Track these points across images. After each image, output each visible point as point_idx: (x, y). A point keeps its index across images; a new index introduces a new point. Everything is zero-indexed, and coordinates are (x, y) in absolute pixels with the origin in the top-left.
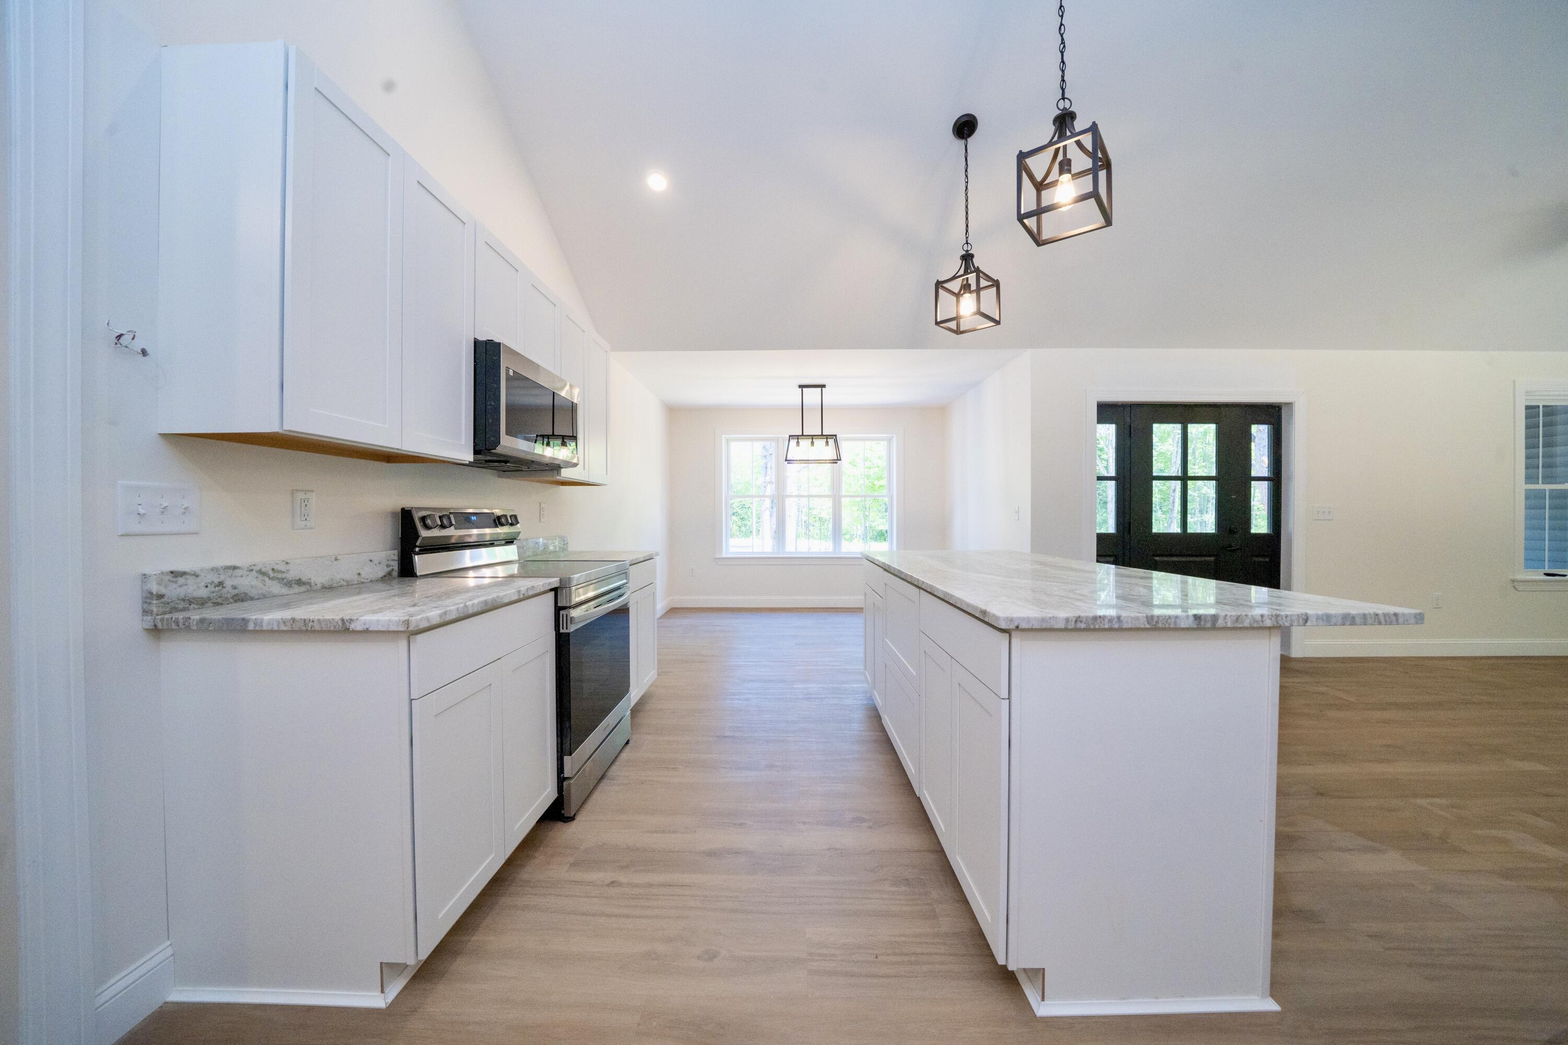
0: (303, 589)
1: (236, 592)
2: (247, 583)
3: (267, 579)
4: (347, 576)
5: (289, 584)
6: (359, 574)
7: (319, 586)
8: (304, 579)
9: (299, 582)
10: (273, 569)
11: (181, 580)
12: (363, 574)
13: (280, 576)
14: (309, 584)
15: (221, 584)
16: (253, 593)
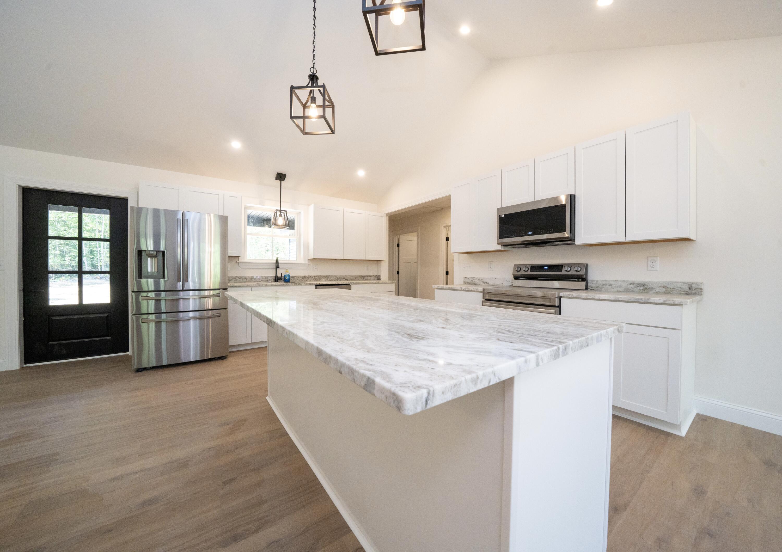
0: (487, 284)
1: (474, 282)
2: (476, 281)
3: (480, 281)
4: (499, 283)
5: (484, 283)
7: (491, 285)
8: (488, 282)
9: (486, 283)
10: (481, 279)
11: (467, 279)
12: (504, 284)
13: (482, 281)
14: (489, 284)
15: (472, 281)
16: (477, 283)
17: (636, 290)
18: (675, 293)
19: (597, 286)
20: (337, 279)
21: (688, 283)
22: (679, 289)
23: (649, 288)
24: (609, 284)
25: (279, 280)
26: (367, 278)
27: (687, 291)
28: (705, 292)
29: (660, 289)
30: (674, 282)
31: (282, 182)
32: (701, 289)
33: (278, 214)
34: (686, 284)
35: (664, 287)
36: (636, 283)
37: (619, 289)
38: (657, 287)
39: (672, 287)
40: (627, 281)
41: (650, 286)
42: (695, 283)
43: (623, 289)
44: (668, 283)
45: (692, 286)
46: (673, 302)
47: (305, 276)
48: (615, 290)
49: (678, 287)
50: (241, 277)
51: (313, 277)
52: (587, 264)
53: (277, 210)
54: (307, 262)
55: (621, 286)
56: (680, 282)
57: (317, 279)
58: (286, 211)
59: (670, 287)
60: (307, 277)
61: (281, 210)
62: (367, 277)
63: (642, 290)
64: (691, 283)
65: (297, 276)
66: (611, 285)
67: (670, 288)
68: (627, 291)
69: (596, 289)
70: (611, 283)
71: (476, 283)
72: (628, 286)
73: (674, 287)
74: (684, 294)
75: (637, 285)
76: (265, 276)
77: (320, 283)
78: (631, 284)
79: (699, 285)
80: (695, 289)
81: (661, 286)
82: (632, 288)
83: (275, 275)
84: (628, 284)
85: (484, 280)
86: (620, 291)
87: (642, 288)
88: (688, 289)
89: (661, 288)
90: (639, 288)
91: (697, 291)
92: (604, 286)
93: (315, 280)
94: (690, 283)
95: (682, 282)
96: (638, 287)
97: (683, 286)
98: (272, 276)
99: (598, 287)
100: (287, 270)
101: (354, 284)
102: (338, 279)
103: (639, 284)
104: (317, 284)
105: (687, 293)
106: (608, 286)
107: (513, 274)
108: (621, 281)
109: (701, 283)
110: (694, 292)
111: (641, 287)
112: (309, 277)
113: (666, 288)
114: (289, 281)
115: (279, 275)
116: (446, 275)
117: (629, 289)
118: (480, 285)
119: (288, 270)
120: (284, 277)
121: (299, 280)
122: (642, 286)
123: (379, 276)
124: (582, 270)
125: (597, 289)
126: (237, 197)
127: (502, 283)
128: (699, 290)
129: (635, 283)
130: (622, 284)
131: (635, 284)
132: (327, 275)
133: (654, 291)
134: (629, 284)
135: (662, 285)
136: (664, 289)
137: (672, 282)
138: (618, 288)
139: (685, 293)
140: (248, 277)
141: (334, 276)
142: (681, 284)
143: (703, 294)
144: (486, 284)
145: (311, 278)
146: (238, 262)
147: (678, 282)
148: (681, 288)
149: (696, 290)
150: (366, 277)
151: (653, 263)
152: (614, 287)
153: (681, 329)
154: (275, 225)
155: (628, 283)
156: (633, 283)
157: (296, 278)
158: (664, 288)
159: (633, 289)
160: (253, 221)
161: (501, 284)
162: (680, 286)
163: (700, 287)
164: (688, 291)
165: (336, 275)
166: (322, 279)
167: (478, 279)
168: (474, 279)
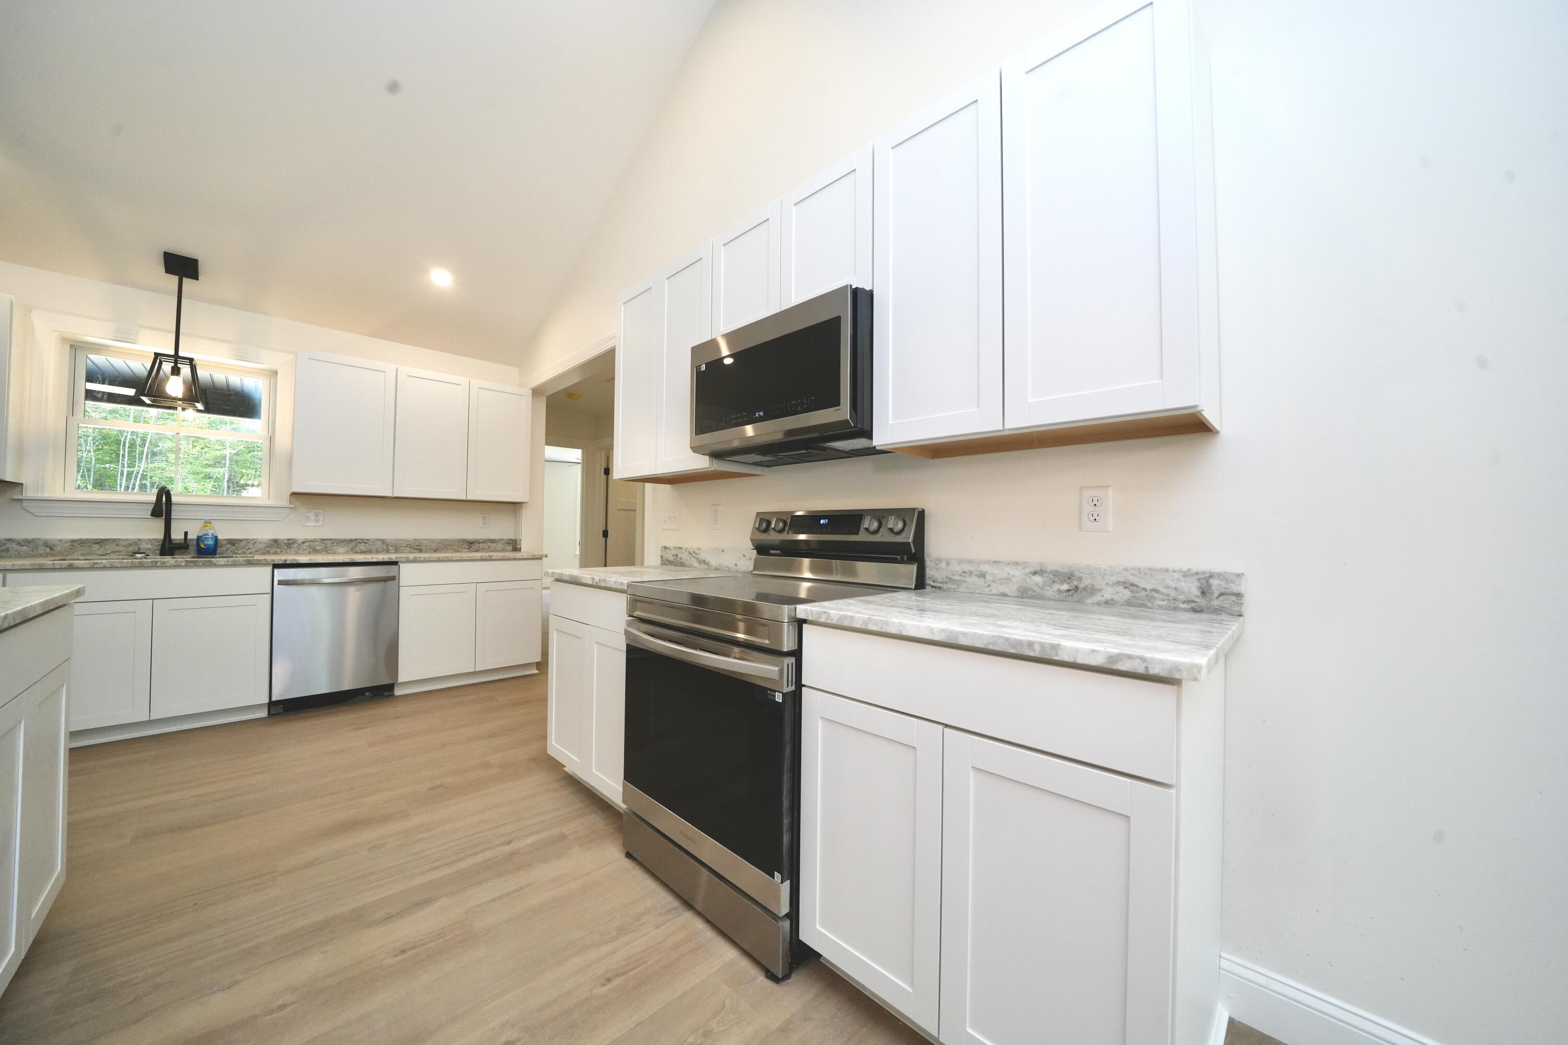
0: (706, 567)
1: (681, 561)
2: (685, 557)
3: (691, 557)
4: (729, 564)
5: (700, 562)
6: (736, 565)
8: (707, 561)
9: (704, 562)
10: (694, 552)
11: (666, 551)
12: (739, 566)
13: (696, 556)
14: (708, 564)
15: (677, 555)
16: (687, 563)
17: (1050, 592)
18: (1159, 606)
19: (947, 577)
21: (1197, 573)
22: (1173, 593)
23: (1085, 589)
24: (978, 573)
25: (175, 551)
26: (481, 545)
27: (1195, 599)
28: (1250, 605)
29: (1117, 593)
30: (1156, 570)
31: (184, 279)
32: (1239, 595)
33: (167, 367)
34: (1192, 575)
35: (1128, 585)
36: (1049, 569)
37: (1003, 589)
38: (1107, 584)
39: (1149, 587)
40: (1025, 565)
41: (1086, 582)
42: (1219, 575)
43: (1015, 588)
44: (1140, 573)
45: (1210, 586)
46: (1144, 665)
47: (276, 541)
48: (995, 591)
49: (1168, 587)
50: (31, 542)
51: (303, 543)
52: (923, 511)
53: (163, 356)
54: (285, 503)
55: (1009, 579)
56: (1174, 571)
58: (197, 361)
59: (1144, 586)
60: (286, 542)
61: (176, 358)
62: (483, 542)
63: (1064, 595)
64: (1207, 575)
66: (983, 575)
67: (1145, 590)
68: (1026, 596)
69: (945, 586)
70: (984, 568)
71: (684, 563)
72: (1028, 579)
73: (1157, 587)
74: (1186, 610)
75: (1052, 576)
76: (126, 540)
77: (285, 560)
78: (1035, 573)
79: (1233, 582)
80: (1221, 594)
81: (1118, 582)
82: (1037, 585)
83: (161, 536)
84: (1026, 574)
85: (700, 554)
86: (1006, 595)
87: (1065, 587)
88: (1198, 593)
89: (1120, 589)
90: (1056, 587)
91: (1226, 602)
92: (965, 579)
93: (311, 550)
94: (1204, 573)
95: (1180, 571)
96: (1054, 582)
97: (1183, 584)
98: (154, 539)
99: (951, 580)
100: (207, 522)
101: (408, 561)
103: (1056, 574)
104: (276, 562)
105: (1196, 608)
106: (976, 579)
107: (751, 540)
108: (1009, 564)
109: (1238, 575)
110: (1215, 603)
111: (1062, 582)
112: (290, 542)
113: (1135, 588)
114: (215, 555)
115: (176, 536)
117: (1031, 589)
118: (691, 566)
119: (212, 522)
120: (196, 541)
122: (1065, 580)
123: (517, 541)
124: (906, 529)
125: (949, 585)
128: (1233, 598)
129: (1046, 572)
130: (1012, 573)
131: (1045, 575)
133: (1097, 598)
134: (1030, 573)
135: (1122, 580)
136: (1127, 590)
137: (1151, 569)
138: (1000, 584)
139: (1189, 606)
142: (1176, 575)
143: (1243, 613)
144: (703, 566)
146: (18, 498)
147: (1167, 570)
148: (1176, 589)
149: (1221, 598)
150: (479, 543)
151: (1097, 508)
152: (991, 583)
153: (1174, 782)
155: (1027, 571)
156: (1041, 570)
157: (243, 544)
158: (1126, 588)
159: (1041, 589)
161: (734, 566)
162: (1173, 585)
163: (1234, 589)
164: (1198, 600)
166: (334, 548)
167: (688, 550)
168: (680, 552)
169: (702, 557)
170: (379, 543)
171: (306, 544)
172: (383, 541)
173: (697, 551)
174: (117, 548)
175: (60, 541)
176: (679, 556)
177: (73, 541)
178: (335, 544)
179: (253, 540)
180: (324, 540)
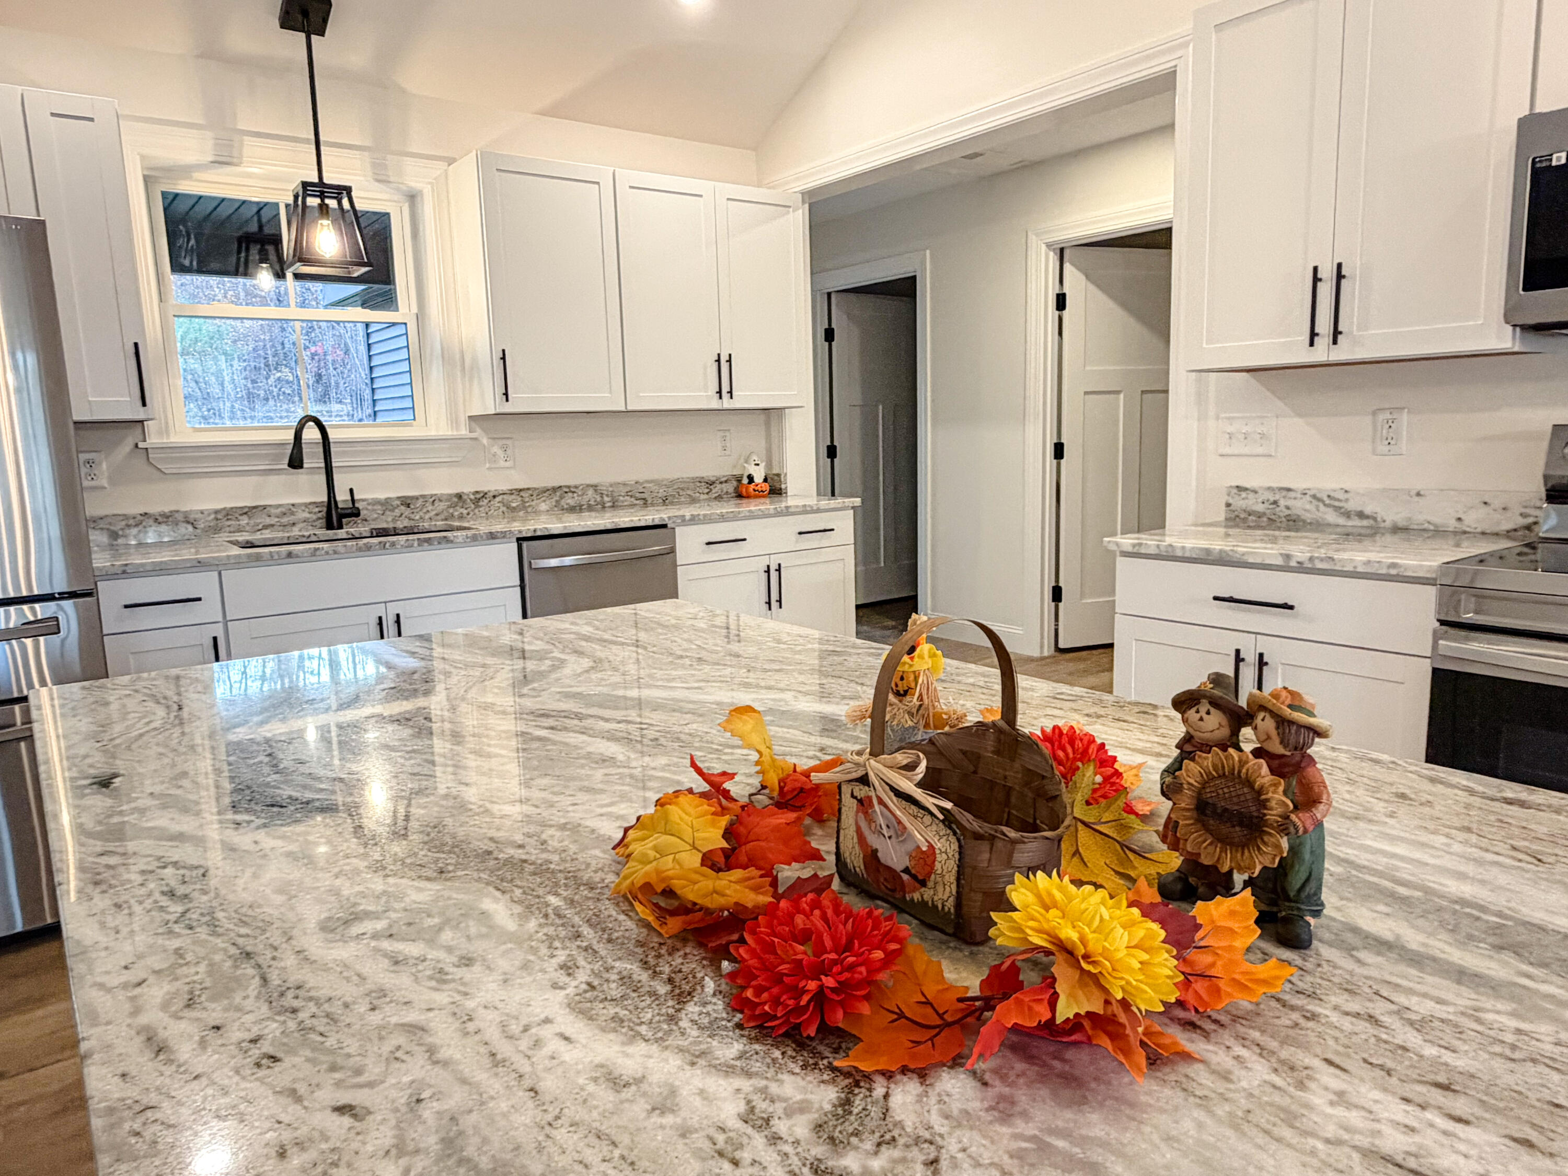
0: (1366, 523)
1: (1289, 512)
2: (1302, 507)
3: (1322, 505)
4: (1434, 519)
5: (1348, 514)
7: (1389, 524)
8: (1368, 512)
9: (1361, 514)
11: (1244, 495)
12: (1466, 521)
13: (1337, 504)
14: (1375, 519)
15: (1275, 503)
16: (1306, 517)
20: (599, 499)
25: (344, 520)
26: (724, 486)
31: (314, 38)
33: (313, 203)
47: (459, 496)
50: (168, 517)
51: (494, 497)
53: (305, 185)
54: (464, 432)
57: (514, 505)
58: (348, 190)
60: (472, 497)
61: (321, 184)
62: (725, 481)
65: (423, 496)
71: (1302, 513)
77: (535, 531)
83: (325, 499)
85: (1346, 500)
93: (504, 509)
98: (311, 503)
101: (684, 522)
102: (606, 499)
104: (524, 535)
107: (1546, 478)
112: (478, 496)
115: (342, 496)
116: (1056, 458)
121: (437, 515)
123: (778, 475)
126: (92, 120)
127: (1459, 519)
132: (557, 484)
140: (200, 516)
141: (588, 486)
145: (486, 501)
146: (141, 445)
150: (721, 482)
154: (301, 260)
157: (419, 503)
160: (192, 242)
161: (1452, 522)
165: (594, 481)
166: (533, 503)
167: (1310, 493)
168: (1284, 497)
169: (1351, 506)
170: (590, 492)
171: (497, 499)
172: (595, 487)
173: (1341, 496)
174: (268, 521)
175: (202, 513)
176: (1282, 503)
177: (217, 512)
178: (534, 497)
179: (432, 496)
180: (521, 490)
